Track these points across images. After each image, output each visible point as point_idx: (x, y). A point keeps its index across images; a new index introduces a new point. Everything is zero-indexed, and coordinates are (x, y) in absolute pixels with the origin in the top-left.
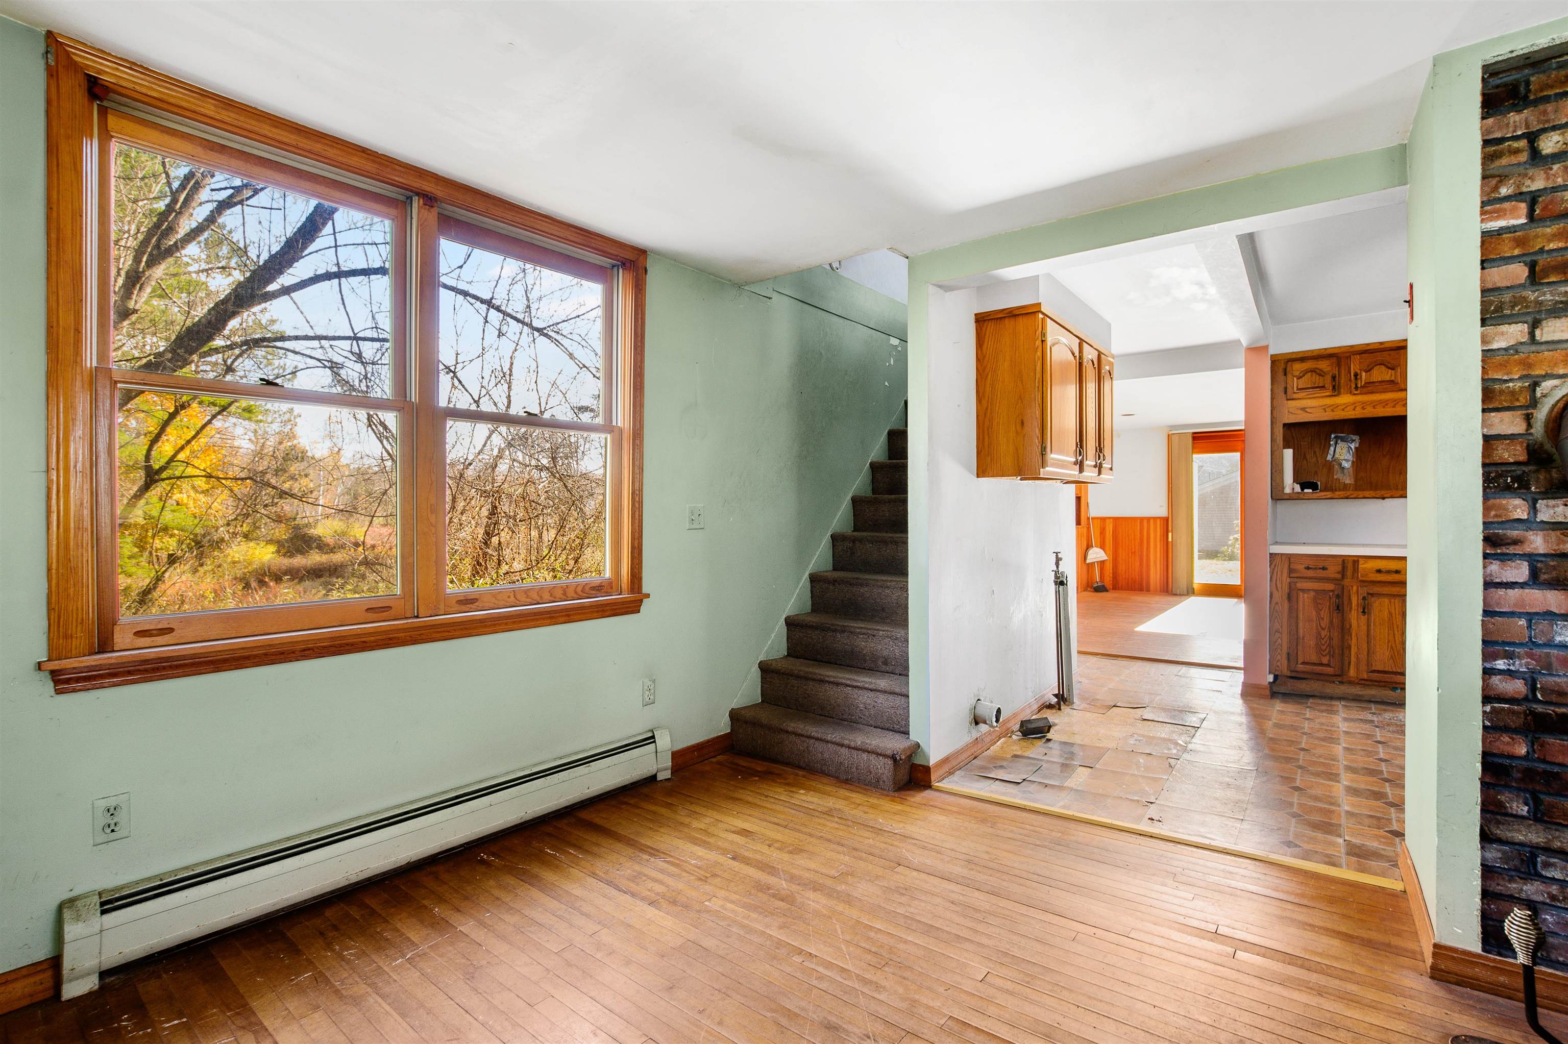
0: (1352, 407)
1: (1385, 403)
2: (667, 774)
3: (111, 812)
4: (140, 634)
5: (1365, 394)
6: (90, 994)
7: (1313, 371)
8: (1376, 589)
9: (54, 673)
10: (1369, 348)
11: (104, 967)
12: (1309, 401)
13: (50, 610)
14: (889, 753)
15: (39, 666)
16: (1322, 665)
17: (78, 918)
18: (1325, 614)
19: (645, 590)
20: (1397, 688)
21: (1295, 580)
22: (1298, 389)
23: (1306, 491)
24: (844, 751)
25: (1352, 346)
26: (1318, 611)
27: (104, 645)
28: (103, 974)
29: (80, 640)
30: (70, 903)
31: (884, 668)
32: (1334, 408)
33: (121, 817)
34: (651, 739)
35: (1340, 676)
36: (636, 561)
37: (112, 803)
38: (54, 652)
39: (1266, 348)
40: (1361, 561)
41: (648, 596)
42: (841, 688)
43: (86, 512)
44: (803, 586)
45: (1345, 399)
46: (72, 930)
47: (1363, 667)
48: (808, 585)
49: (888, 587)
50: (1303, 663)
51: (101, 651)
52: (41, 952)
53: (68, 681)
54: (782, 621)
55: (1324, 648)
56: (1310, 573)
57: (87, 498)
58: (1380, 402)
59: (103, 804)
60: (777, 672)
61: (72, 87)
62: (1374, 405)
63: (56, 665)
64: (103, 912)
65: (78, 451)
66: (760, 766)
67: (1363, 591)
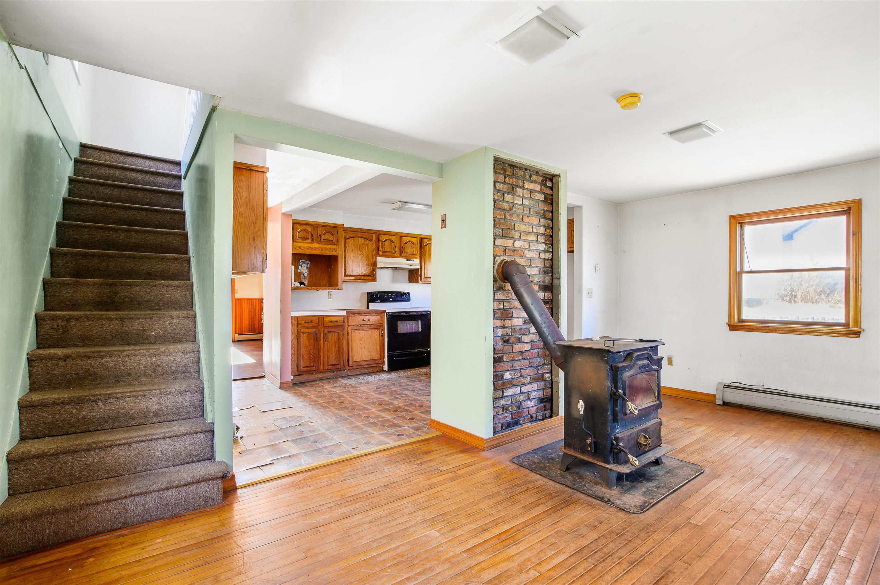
0: (318, 249)
1: (329, 249)
5: (323, 244)
7: (304, 230)
8: (330, 330)
10: (325, 224)
12: (302, 244)
14: (220, 474)
16: (311, 366)
18: (312, 343)
20: (335, 371)
21: (301, 328)
22: (298, 238)
23: (302, 286)
25: (319, 222)
26: (309, 341)
31: (155, 420)
32: (311, 248)
35: (317, 371)
39: (291, 215)
40: (325, 318)
44: (25, 367)
45: (316, 245)
47: (326, 364)
48: (27, 365)
49: (136, 356)
50: (304, 367)
54: (16, 406)
55: (312, 358)
56: (306, 325)
58: (328, 249)
62: (326, 249)
67: (325, 331)
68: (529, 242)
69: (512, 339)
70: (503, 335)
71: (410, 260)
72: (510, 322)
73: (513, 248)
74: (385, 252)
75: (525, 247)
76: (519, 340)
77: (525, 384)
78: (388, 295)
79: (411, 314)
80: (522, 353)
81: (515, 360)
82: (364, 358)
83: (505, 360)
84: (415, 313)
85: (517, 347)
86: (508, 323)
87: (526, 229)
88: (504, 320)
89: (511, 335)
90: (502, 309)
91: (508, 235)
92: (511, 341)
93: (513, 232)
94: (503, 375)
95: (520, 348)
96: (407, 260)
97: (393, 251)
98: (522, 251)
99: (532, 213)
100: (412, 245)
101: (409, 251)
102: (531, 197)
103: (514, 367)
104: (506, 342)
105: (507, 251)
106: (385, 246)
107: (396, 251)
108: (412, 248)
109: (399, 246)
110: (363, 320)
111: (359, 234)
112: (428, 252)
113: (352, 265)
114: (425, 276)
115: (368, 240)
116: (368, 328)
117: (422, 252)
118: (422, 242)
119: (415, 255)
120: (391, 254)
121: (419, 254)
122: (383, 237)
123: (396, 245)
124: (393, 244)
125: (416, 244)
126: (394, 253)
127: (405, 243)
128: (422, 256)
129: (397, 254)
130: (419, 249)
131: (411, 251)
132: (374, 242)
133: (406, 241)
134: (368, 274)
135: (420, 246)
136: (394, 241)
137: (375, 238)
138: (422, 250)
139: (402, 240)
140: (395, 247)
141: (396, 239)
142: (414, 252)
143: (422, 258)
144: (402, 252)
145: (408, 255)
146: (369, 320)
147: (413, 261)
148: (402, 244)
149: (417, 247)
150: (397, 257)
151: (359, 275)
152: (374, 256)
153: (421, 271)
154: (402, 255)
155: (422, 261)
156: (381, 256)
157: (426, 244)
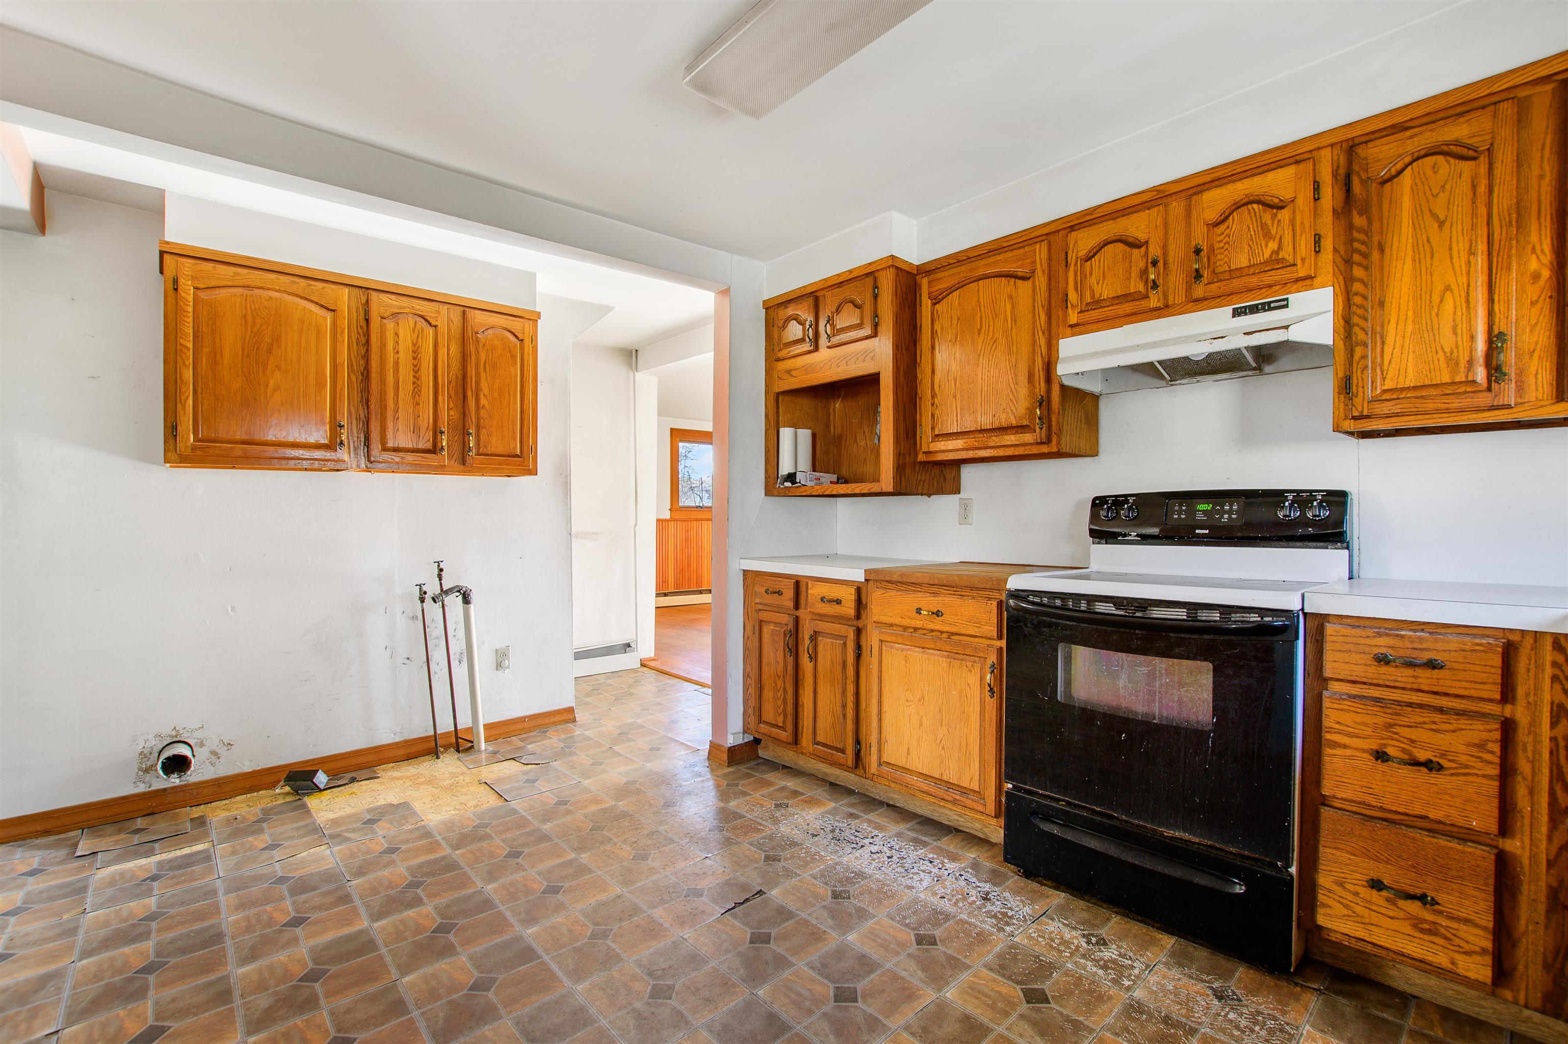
0: (828, 365)
1: (854, 357)
5: (838, 346)
7: (793, 318)
8: (821, 626)
10: (840, 279)
12: (793, 360)
16: (778, 726)
18: (780, 656)
21: (760, 606)
22: (783, 345)
25: (826, 280)
32: (812, 367)
40: (810, 585)
45: (821, 355)
50: (763, 722)
55: (779, 703)
56: (770, 599)
62: (848, 359)
67: (811, 627)
71: (1254, 309)
74: (1097, 304)
78: (1192, 512)
79: (1158, 613)
82: (917, 764)
84: (1181, 614)
96: (1237, 313)
97: (1136, 286)
100: (1267, 217)
101: (1242, 260)
106: (1093, 280)
107: (1155, 285)
108: (1268, 236)
109: (1177, 251)
110: (919, 611)
111: (982, 268)
112: (1417, 211)
113: (955, 397)
114: (1389, 385)
115: (1016, 277)
116: (939, 645)
117: (1360, 230)
118: (1356, 167)
119: (1295, 265)
120: (1128, 307)
121: (1335, 250)
122: (1084, 241)
123: (1155, 251)
124: (1136, 252)
125: (1300, 202)
126: (1147, 297)
127: (1216, 224)
128: (1356, 257)
129: (1165, 296)
130: (1327, 224)
131: (1267, 254)
132: (1041, 280)
133: (1222, 206)
134: (1014, 422)
135: (1340, 195)
136: (1142, 237)
137: (1050, 259)
138: (1358, 221)
139: (1194, 215)
140: (1155, 263)
141: (1160, 221)
142: (1286, 253)
143: (1358, 272)
144: (1198, 275)
145: (1236, 283)
146: (938, 614)
147: (1284, 305)
148: (1199, 236)
149: (1316, 214)
150: (1164, 310)
151: (981, 431)
152: (1043, 342)
153: (1351, 353)
154: (1199, 291)
155: (1357, 287)
156: (1077, 329)
157: (1399, 166)
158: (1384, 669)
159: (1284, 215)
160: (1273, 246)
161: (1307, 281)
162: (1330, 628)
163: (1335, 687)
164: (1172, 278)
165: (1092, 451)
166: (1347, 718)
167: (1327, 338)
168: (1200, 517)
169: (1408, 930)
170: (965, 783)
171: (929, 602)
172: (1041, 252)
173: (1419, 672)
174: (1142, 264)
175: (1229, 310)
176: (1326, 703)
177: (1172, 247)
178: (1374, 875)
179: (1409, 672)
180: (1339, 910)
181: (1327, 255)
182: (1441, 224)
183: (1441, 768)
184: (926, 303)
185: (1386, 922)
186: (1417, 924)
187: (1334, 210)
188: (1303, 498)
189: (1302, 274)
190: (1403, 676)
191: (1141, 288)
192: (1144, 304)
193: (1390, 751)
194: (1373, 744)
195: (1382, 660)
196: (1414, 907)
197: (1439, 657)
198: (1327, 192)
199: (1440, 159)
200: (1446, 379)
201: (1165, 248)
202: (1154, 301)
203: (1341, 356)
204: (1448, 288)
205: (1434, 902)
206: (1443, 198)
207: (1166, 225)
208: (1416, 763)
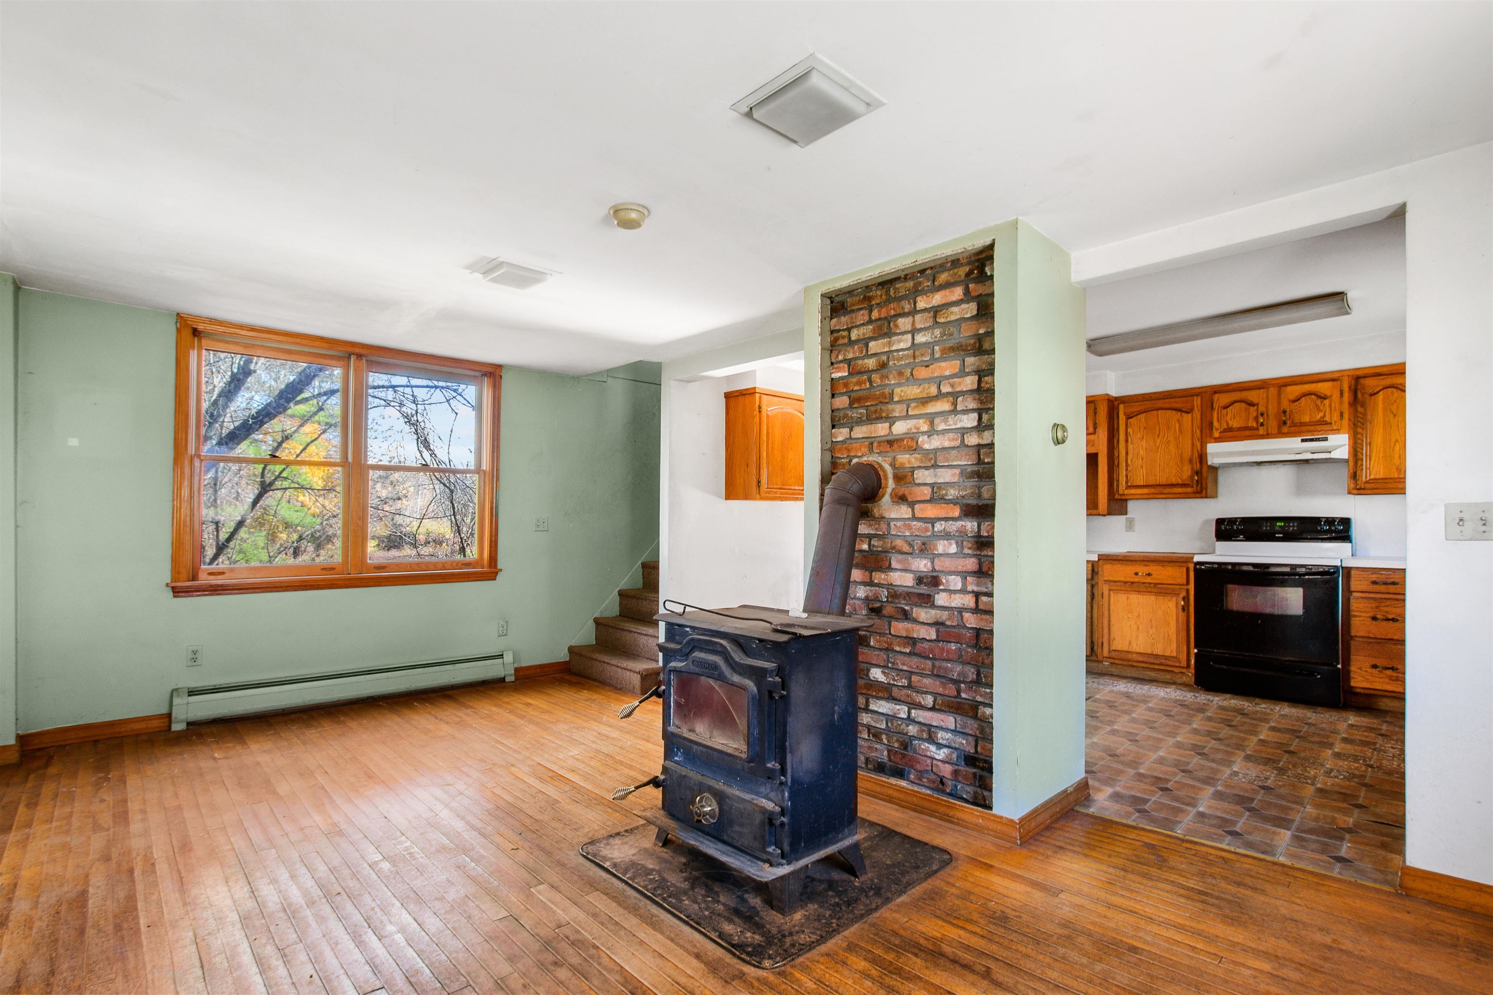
2: (512, 679)
3: (195, 652)
4: (211, 574)
6: (182, 731)
9: (173, 588)
11: (189, 720)
13: (172, 560)
14: (637, 670)
15: (167, 585)
17: (178, 696)
19: (499, 567)
24: (620, 670)
27: (195, 578)
28: (189, 724)
29: (184, 575)
30: (176, 690)
33: (198, 656)
34: (501, 656)
36: (493, 549)
37: (195, 648)
38: (174, 579)
41: (501, 570)
42: (632, 634)
43: (188, 519)
44: (636, 570)
46: (176, 701)
48: (641, 570)
51: (193, 580)
52: (164, 710)
53: (178, 592)
54: (616, 592)
57: (188, 513)
59: (191, 648)
60: (607, 626)
61: (187, 333)
63: (174, 584)
64: (189, 696)
65: (185, 492)
66: (574, 679)
68: (931, 418)
69: (888, 610)
70: (867, 598)
71: (1313, 440)
72: (883, 576)
73: (889, 438)
74: (1229, 429)
75: (918, 429)
76: (906, 616)
77: (920, 707)
78: (1275, 526)
79: (1273, 570)
80: (912, 641)
81: (896, 651)
83: (872, 643)
84: (1285, 570)
85: (900, 627)
86: (879, 577)
87: (921, 392)
88: (871, 572)
89: (887, 601)
90: (867, 552)
91: (878, 415)
92: (885, 612)
93: (890, 407)
94: (868, 670)
95: (907, 630)
96: (1303, 441)
97: (1252, 424)
98: (912, 439)
99: (937, 355)
100: (1319, 402)
101: (1306, 419)
102: (937, 322)
103: (893, 663)
104: (876, 612)
105: (875, 445)
106: (1228, 418)
107: (1262, 424)
108: (1319, 410)
109: (1272, 410)
110: (1136, 574)
111: (1160, 404)
112: (1385, 409)
113: (1142, 467)
114: (1372, 477)
115: (1182, 411)
116: (1149, 590)
117: (1361, 413)
118: (1359, 387)
119: (1331, 424)
120: (1247, 433)
121: (1349, 420)
122: (1224, 399)
123: (1262, 408)
124: (1252, 408)
125: (1334, 397)
126: (1257, 429)
127: (1294, 401)
128: (1359, 424)
129: (1267, 429)
130: (1346, 407)
131: (1318, 417)
132: (1197, 414)
133: (1297, 394)
134: (1180, 482)
135: (1352, 398)
136: (1255, 401)
137: (1202, 405)
138: (1360, 409)
139: (1283, 395)
140: (1262, 415)
141: (1265, 396)
142: (1327, 419)
143: (1359, 430)
144: (1285, 423)
145: (1304, 428)
146: (1149, 575)
147: (1326, 439)
148: (1285, 405)
149: (1341, 403)
150: (1267, 436)
151: (1159, 485)
152: (1198, 444)
153: (1356, 463)
154: (1285, 429)
155: (1359, 436)
156: (1218, 440)
157: (1378, 389)
158: (1375, 586)
159: (1327, 402)
160: (1321, 414)
161: (1337, 431)
162: (1353, 572)
163: (1355, 594)
164: (1270, 422)
165: (1214, 496)
166: (1358, 605)
167: (1345, 456)
168: (1277, 528)
169: (1388, 681)
170: (1168, 654)
171: (1142, 570)
172: (1197, 401)
173: (1389, 586)
174: (1255, 414)
175: (1300, 439)
176: (1352, 601)
177: (1270, 408)
178: (1374, 663)
179: (1384, 587)
180: (1360, 678)
181: (1345, 421)
182: (1395, 416)
183: (1397, 620)
184: (1122, 418)
185: (1378, 680)
186: (1390, 678)
187: (1349, 403)
188: (1330, 521)
189: (1335, 428)
190: (1382, 588)
191: (1255, 425)
192: (1256, 432)
193: (1378, 616)
194: (1371, 614)
195: (1374, 583)
196: (1389, 672)
197: (1396, 581)
198: (1346, 395)
199: (1394, 390)
200: (1396, 476)
201: (1267, 408)
202: (1261, 431)
203: (1351, 463)
204: (1397, 441)
205: (1397, 669)
206: (1395, 405)
207: (1267, 398)
208: (1388, 620)
